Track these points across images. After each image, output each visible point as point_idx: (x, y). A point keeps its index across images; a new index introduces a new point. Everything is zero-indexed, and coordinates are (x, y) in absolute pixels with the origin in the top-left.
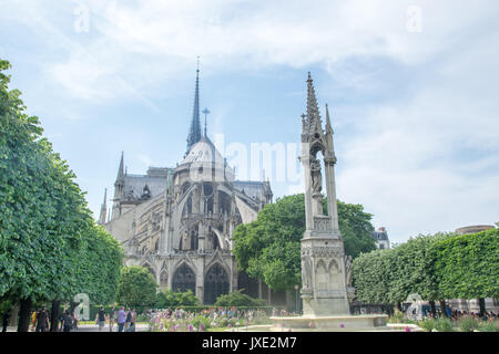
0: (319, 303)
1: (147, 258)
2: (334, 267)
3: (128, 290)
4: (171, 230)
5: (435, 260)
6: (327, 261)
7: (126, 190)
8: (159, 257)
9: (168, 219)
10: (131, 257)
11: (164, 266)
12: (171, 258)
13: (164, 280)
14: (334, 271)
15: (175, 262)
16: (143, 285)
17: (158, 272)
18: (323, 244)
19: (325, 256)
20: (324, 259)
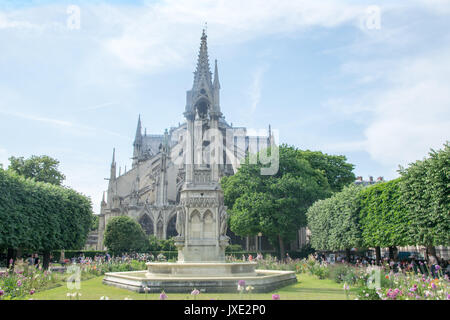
0: (190, 250)
1: (146, 209)
2: (209, 217)
3: (116, 237)
4: (166, 183)
5: (360, 209)
6: (202, 211)
7: (144, 148)
8: (155, 208)
9: (162, 174)
10: (132, 208)
11: (160, 215)
12: (166, 208)
13: (160, 229)
14: (208, 220)
15: (170, 212)
16: (129, 233)
17: (155, 221)
18: (198, 195)
19: (199, 206)
20: (198, 209)
